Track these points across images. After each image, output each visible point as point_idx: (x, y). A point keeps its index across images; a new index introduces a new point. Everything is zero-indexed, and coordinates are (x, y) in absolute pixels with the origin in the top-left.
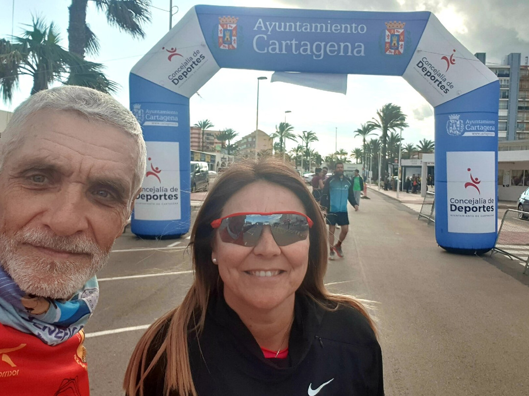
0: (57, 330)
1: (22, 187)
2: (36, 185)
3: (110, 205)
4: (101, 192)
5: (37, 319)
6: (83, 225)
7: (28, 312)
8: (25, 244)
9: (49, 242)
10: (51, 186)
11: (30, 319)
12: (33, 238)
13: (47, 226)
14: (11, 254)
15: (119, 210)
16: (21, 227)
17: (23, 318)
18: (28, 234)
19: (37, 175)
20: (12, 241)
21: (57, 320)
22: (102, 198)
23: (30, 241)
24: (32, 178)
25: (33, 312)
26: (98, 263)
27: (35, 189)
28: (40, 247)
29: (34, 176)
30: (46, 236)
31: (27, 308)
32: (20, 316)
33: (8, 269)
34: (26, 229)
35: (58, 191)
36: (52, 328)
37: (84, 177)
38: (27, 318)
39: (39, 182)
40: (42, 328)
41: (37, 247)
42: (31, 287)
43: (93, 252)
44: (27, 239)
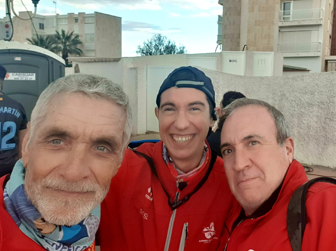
0: (62, 246)
1: (46, 148)
2: (55, 146)
3: (106, 156)
4: (100, 148)
5: (47, 238)
6: (88, 173)
7: (39, 231)
8: (47, 187)
9: (64, 186)
10: (65, 147)
11: (43, 237)
12: (53, 184)
13: (62, 175)
14: (39, 196)
15: (113, 159)
16: (45, 176)
17: (38, 236)
18: (49, 182)
19: (55, 140)
20: (39, 186)
21: (60, 239)
22: (101, 152)
23: (51, 186)
24: (52, 142)
25: (42, 232)
26: (99, 197)
27: (54, 150)
28: (58, 190)
29: (53, 141)
30: (62, 182)
31: (38, 229)
32: (36, 234)
33: (38, 206)
34: (48, 178)
35: (70, 150)
36: (58, 244)
37: (87, 139)
38: (41, 236)
39: (57, 144)
40: (51, 244)
41: (56, 190)
42: (52, 219)
43: (96, 190)
44: (49, 185)
